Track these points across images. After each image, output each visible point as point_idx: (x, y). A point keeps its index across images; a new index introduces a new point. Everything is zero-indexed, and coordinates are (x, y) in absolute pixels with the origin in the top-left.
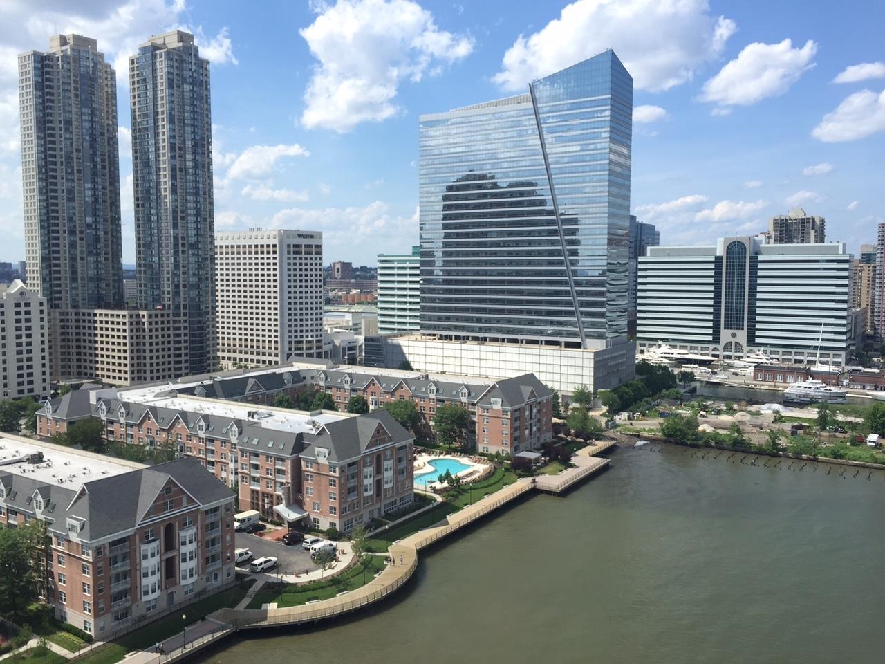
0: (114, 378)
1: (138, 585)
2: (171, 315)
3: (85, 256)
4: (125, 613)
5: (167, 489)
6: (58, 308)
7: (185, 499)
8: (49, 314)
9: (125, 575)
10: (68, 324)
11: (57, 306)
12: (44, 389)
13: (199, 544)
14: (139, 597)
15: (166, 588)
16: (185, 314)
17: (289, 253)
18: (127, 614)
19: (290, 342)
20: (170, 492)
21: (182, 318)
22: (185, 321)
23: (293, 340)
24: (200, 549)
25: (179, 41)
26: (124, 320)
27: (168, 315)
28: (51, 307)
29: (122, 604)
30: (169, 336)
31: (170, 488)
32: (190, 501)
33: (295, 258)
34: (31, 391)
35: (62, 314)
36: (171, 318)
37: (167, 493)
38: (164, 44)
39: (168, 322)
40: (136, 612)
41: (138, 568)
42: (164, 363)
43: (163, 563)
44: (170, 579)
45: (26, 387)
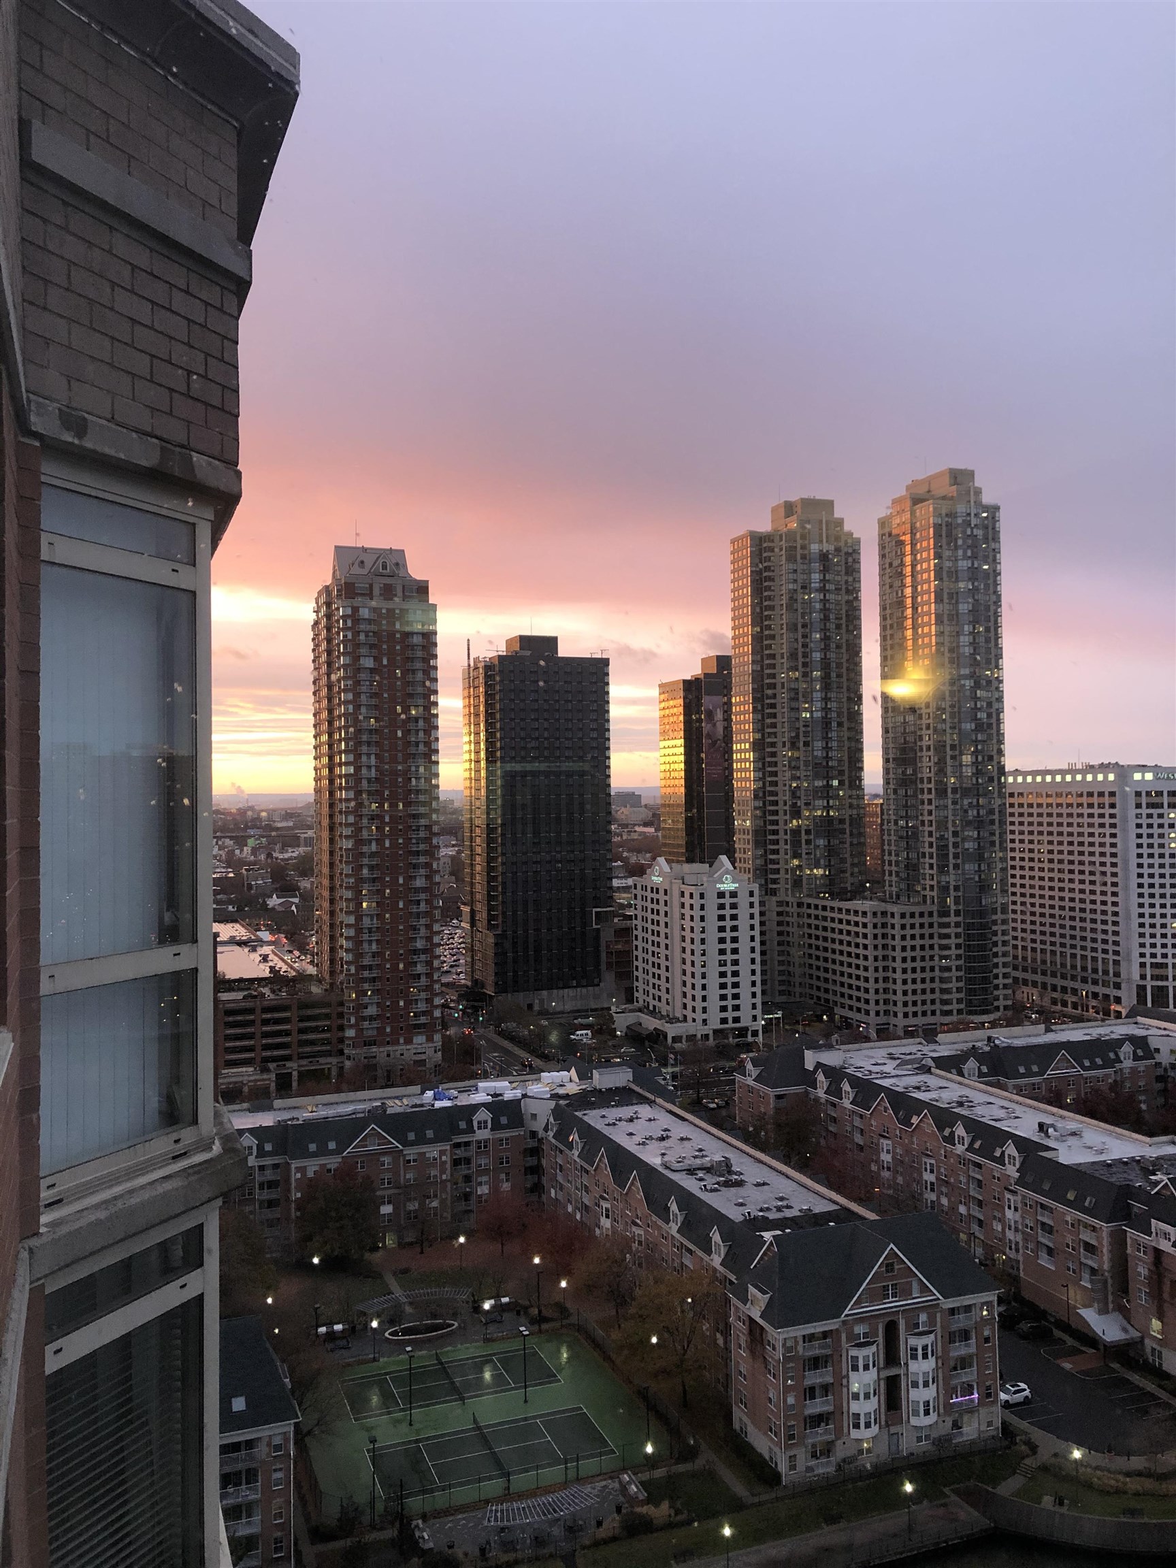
0: (851, 1008)
1: (845, 1410)
2: (935, 914)
3: (812, 837)
4: (828, 1449)
5: (887, 1265)
6: (775, 895)
7: (915, 1286)
8: (762, 904)
9: (826, 1389)
10: (787, 919)
11: (774, 892)
12: (755, 1018)
13: (940, 1364)
14: (845, 1430)
15: (887, 1425)
16: (957, 913)
17: (1138, 806)
18: (829, 1451)
19: (1143, 965)
20: (892, 1270)
21: (953, 919)
22: (957, 925)
23: (1148, 960)
24: (940, 1371)
25: (951, 485)
26: (865, 920)
27: (931, 914)
28: (766, 894)
29: (821, 1435)
30: (932, 947)
31: (892, 1264)
32: (924, 1289)
33: (1150, 816)
34: (737, 1020)
35: (780, 904)
36: (935, 919)
37: (887, 1271)
38: (929, 491)
39: (931, 925)
40: (841, 1451)
41: (845, 1382)
42: (924, 991)
43: (882, 1383)
44: (892, 1412)
45: (730, 1015)
